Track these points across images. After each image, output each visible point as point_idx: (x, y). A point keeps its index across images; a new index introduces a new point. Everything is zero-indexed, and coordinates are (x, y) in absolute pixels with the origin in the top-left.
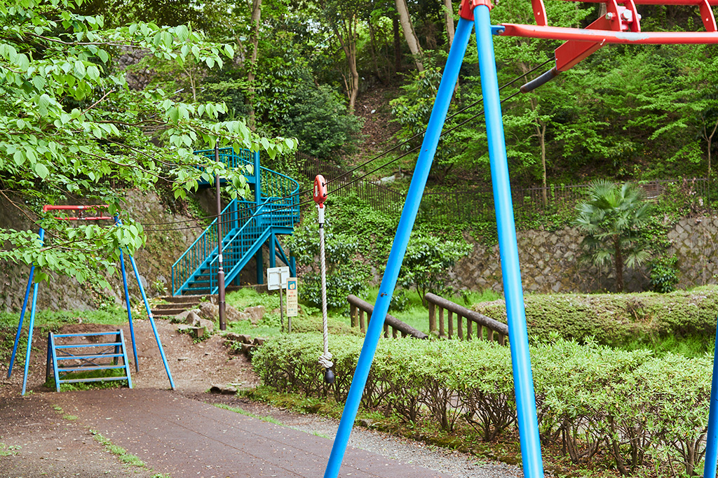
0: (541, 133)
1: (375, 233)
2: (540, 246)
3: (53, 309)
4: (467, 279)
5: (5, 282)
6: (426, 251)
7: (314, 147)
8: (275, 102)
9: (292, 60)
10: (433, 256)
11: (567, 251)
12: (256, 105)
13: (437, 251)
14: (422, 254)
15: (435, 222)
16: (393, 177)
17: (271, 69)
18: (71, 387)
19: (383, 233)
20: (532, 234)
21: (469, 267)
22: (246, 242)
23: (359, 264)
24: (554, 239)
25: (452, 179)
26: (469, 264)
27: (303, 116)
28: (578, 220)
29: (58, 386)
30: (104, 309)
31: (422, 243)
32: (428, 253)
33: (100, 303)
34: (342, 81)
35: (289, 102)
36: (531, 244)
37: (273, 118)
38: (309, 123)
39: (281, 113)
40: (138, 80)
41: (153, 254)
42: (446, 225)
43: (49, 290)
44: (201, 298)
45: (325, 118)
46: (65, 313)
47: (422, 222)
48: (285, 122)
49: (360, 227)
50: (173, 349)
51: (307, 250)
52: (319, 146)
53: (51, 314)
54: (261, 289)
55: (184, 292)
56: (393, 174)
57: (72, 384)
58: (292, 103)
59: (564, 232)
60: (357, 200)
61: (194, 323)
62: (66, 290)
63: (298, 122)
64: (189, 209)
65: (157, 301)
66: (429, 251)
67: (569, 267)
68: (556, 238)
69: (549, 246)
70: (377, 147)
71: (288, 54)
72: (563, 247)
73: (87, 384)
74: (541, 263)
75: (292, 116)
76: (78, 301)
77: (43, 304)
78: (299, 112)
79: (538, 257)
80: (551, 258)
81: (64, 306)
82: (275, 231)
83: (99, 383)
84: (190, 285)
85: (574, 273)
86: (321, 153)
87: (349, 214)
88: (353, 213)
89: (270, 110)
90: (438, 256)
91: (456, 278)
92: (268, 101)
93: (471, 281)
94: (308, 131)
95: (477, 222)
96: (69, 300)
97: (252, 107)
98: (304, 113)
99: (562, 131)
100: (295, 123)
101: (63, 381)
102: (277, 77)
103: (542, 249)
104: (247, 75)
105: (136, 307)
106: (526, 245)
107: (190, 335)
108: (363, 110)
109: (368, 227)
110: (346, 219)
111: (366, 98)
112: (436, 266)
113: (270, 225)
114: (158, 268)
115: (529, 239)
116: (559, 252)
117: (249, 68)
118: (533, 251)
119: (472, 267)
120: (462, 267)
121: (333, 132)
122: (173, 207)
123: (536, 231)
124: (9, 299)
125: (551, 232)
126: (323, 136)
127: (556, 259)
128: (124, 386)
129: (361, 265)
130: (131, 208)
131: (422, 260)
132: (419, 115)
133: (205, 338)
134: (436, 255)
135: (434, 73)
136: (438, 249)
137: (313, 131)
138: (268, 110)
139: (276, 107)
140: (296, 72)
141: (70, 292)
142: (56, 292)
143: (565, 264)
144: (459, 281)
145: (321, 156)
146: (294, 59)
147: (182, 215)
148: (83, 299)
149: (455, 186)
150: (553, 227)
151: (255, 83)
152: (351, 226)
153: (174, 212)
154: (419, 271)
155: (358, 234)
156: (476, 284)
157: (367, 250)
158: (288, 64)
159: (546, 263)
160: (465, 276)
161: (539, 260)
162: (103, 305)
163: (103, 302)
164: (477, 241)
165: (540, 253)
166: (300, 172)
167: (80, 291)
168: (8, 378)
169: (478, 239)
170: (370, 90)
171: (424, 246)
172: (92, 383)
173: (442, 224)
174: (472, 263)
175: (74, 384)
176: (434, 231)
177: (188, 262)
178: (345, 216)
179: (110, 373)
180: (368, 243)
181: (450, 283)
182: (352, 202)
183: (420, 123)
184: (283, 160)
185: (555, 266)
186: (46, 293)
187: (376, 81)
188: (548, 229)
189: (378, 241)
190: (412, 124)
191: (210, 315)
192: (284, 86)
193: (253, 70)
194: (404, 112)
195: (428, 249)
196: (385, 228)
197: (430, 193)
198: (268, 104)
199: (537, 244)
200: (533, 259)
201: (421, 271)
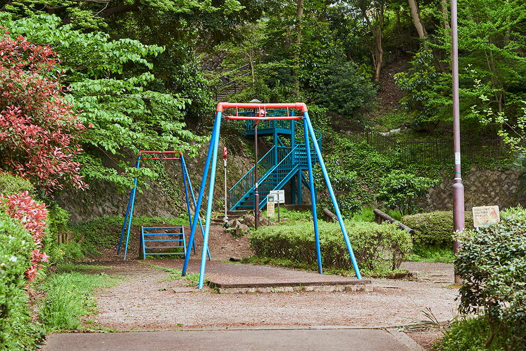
0: (499, 100)
1: (378, 171)
2: (493, 182)
3: (148, 216)
4: (440, 204)
5: (119, 198)
6: (404, 184)
7: (341, 107)
8: (314, 74)
9: (327, 43)
10: (410, 186)
11: (512, 185)
12: (300, 76)
13: (412, 183)
14: (402, 185)
15: (420, 163)
16: (399, 129)
17: (311, 50)
18: (152, 257)
19: (383, 171)
20: (488, 173)
21: (442, 195)
22: (280, 175)
23: (365, 192)
24: (503, 177)
25: (439, 132)
26: (442, 194)
27: (333, 85)
28: (515, 163)
29: (145, 256)
30: (183, 217)
31: (403, 178)
32: (406, 185)
33: (180, 214)
34: (370, 56)
35: (324, 74)
36: (487, 179)
37: (312, 86)
38: (337, 90)
39: (318, 82)
40: (219, 57)
41: (218, 182)
42: (428, 165)
43: (147, 203)
44: (247, 212)
45: (349, 86)
46: (155, 218)
47: (411, 163)
48: (321, 89)
49: (367, 166)
50: (220, 242)
51: (321, 181)
52: (344, 107)
53: (147, 219)
54: (291, 208)
55: (237, 208)
56: (400, 127)
57: (152, 256)
58: (326, 74)
59: (511, 172)
60: (367, 146)
61: (236, 226)
62: (158, 204)
63: (329, 89)
64: (245, 152)
65: (218, 214)
66: (407, 183)
67: (512, 197)
68: (505, 176)
69: (499, 181)
70: (393, 106)
71: (324, 38)
72: (509, 183)
73: (161, 256)
74: (493, 193)
75: (326, 84)
76: (165, 212)
77: (142, 212)
78: (331, 82)
79: (491, 189)
80: (500, 190)
81: (156, 214)
82: (301, 168)
83: (168, 256)
84: (242, 203)
85: (516, 201)
86: (345, 111)
87: (361, 156)
88: (363, 156)
89: (310, 80)
90: (413, 187)
91: (432, 203)
92: (309, 73)
93: (443, 206)
94: (336, 95)
95: (450, 163)
96: (160, 211)
97: (296, 78)
98: (334, 82)
99: (512, 98)
100: (328, 89)
101: (147, 254)
102: (316, 56)
103: (495, 184)
104: (293, 54)
105: (204, 217)
106: (483, 181)
107: (232, 233)
108: (388, 77)
109: (373, 166)
110: (358, 160)
111: (392, 67)
112: (410, 194)
113: (298, 163)
114: (221, 192)
115: (486, 176)
116: (506, 186)
117: (295, 50)
118: (488, 185)
119: (444, 196)
120: (437, 196)
121: (355, 96)
122: (234, 150)
123: (491, 171)
124: (121, 208)
125: (501, 171)
126: (347, 99)
127: (504, 191)
128: (183, 258)
129: (367, 193)
130: (204, 150)
131: (402, 190)
132: (415, 85)
133: (240, 236)
134: (411, 186)
135: (427, 54)
136: (413, 182)
137: (339, 95)
138: (309, 80)
139: (314, 77)
140: (330, 51)
141: (160, 206)
142: (151, 205)
143: (510, 195)
144: (434, 206)
145: (345, 114)
146: (328, 42)
147: (240, 156)
148: (168, 210)
149: (441, 137)
150: (503, 168)
151: (299, 60)
152: (361, 165)
153: (234, 153)
154: (399, 197)
155: (366, 170)
156: (446, 208)
157: (371, 182)
158: (324, 46)
159: (497, 194)
160: (439, 202)
161: (492, 191)
162: (182, 215)
163: (182, 213)
164: (449, 177)
165: (493, 187)
166: (329, 125)
167: (167, 205)
168: (118, 254)
169: (449, 176)
170: (396, 60)
171: (403, 180)
172: (164, 256)
173: (425, 165)
174: (444, 193)
175: (154, 256)
176: (419, 169)
177: (242, 188)
178: (357, 158)
179: (176, 250)
180: (373, 177)
181: (428, 207)
182: (363, 148)
183: (415, 91)
184: (317, 117)
185: (503, 196)
186: (145, 205)
187: (401, 54)
188: (500, 170)
189: (380, 176)
190: (410, 91)
191: (250, 223)
192: (320, 62)
193: (298, 51)
194: (404, 83)
195: (405, 182)
196: (385, 167)
197: (422, 142)
198: (308, 75)
199: (491, 180)
200: (487, 191)
201: (400, 197)
